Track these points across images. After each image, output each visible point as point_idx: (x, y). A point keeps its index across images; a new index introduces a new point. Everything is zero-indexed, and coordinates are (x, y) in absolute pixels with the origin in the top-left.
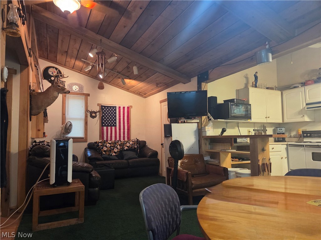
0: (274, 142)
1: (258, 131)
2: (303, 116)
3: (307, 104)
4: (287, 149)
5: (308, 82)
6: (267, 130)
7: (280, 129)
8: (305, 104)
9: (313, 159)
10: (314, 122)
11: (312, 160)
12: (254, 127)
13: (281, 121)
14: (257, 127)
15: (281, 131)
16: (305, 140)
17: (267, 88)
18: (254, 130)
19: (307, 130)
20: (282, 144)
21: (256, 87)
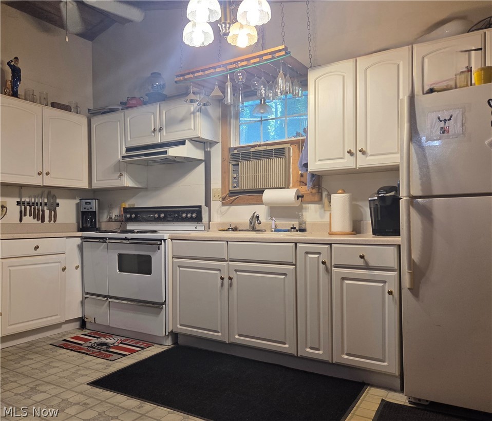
0: (76, 230)
1: (30, 207)
2: (121, 175)
3: (128, 150)
4: (81, 248)
5: (131, 102)
6: (58, 205)
7: (86, 203)
8: (125, 150)
9: (119, 269)
10: (146, 189)
11: (118, 271)
12: (21, 197)
13: (85, 185)
14: (30, 197)
15: (89, 206)
16: (130, 227)
17: (53, 105)
18: (18, 203)
19: (136, 207)
20: (67, 237)
21: (15, 94)
